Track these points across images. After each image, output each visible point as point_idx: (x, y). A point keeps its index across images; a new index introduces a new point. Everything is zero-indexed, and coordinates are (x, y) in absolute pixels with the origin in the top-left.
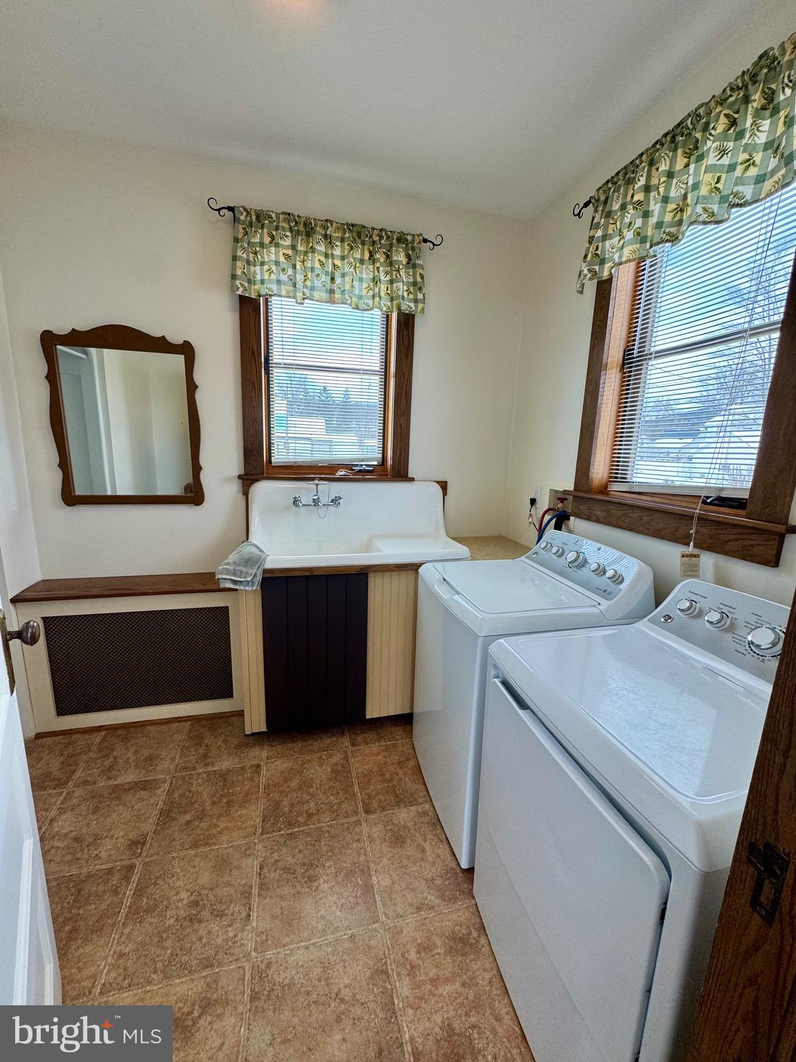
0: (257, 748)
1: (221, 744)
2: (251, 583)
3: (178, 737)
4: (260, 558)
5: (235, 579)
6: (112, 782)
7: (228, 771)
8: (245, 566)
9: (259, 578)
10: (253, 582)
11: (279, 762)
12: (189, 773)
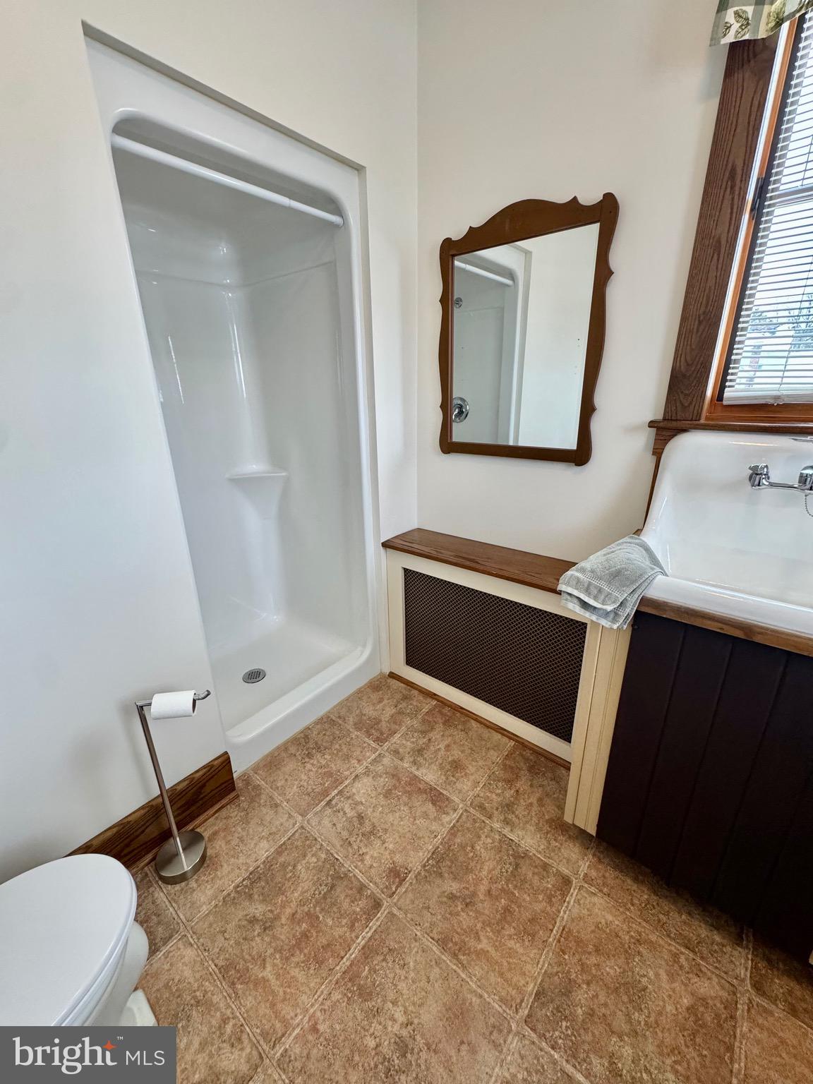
0: (577, 845)
1: (535, 802)
2: (612, 615)
3: (493, 755)
4: (645, 573)
5: (586, 599)
6: (413, 769)
7: (526, 855)
8: (610, 583)
9: (630, 610)
10: (616, 614)
11: (598, 900)
12: (483, 818)
